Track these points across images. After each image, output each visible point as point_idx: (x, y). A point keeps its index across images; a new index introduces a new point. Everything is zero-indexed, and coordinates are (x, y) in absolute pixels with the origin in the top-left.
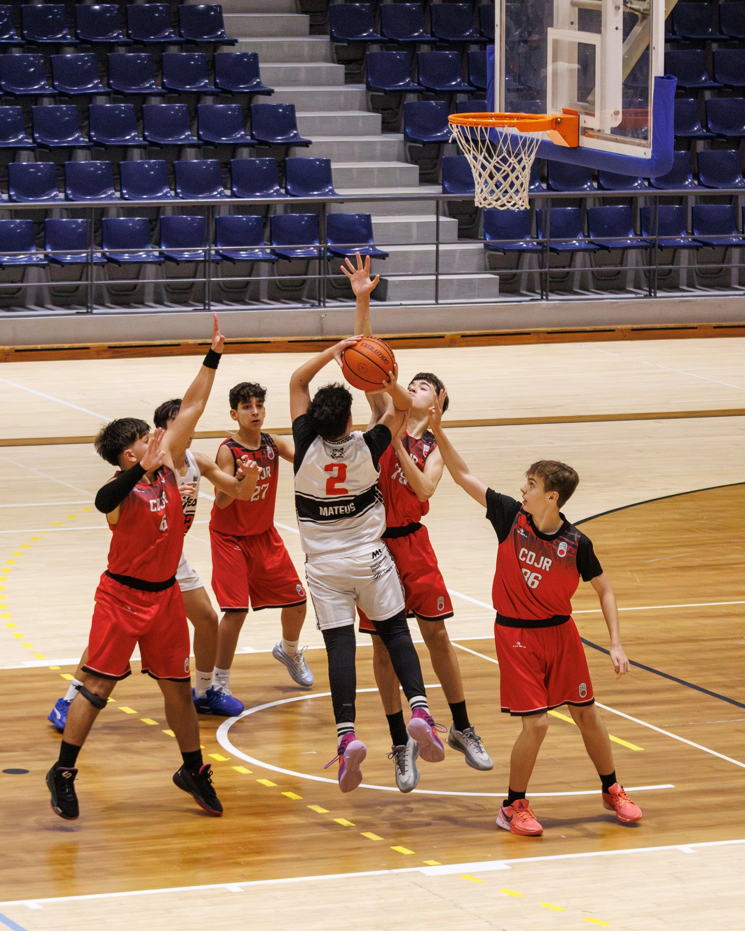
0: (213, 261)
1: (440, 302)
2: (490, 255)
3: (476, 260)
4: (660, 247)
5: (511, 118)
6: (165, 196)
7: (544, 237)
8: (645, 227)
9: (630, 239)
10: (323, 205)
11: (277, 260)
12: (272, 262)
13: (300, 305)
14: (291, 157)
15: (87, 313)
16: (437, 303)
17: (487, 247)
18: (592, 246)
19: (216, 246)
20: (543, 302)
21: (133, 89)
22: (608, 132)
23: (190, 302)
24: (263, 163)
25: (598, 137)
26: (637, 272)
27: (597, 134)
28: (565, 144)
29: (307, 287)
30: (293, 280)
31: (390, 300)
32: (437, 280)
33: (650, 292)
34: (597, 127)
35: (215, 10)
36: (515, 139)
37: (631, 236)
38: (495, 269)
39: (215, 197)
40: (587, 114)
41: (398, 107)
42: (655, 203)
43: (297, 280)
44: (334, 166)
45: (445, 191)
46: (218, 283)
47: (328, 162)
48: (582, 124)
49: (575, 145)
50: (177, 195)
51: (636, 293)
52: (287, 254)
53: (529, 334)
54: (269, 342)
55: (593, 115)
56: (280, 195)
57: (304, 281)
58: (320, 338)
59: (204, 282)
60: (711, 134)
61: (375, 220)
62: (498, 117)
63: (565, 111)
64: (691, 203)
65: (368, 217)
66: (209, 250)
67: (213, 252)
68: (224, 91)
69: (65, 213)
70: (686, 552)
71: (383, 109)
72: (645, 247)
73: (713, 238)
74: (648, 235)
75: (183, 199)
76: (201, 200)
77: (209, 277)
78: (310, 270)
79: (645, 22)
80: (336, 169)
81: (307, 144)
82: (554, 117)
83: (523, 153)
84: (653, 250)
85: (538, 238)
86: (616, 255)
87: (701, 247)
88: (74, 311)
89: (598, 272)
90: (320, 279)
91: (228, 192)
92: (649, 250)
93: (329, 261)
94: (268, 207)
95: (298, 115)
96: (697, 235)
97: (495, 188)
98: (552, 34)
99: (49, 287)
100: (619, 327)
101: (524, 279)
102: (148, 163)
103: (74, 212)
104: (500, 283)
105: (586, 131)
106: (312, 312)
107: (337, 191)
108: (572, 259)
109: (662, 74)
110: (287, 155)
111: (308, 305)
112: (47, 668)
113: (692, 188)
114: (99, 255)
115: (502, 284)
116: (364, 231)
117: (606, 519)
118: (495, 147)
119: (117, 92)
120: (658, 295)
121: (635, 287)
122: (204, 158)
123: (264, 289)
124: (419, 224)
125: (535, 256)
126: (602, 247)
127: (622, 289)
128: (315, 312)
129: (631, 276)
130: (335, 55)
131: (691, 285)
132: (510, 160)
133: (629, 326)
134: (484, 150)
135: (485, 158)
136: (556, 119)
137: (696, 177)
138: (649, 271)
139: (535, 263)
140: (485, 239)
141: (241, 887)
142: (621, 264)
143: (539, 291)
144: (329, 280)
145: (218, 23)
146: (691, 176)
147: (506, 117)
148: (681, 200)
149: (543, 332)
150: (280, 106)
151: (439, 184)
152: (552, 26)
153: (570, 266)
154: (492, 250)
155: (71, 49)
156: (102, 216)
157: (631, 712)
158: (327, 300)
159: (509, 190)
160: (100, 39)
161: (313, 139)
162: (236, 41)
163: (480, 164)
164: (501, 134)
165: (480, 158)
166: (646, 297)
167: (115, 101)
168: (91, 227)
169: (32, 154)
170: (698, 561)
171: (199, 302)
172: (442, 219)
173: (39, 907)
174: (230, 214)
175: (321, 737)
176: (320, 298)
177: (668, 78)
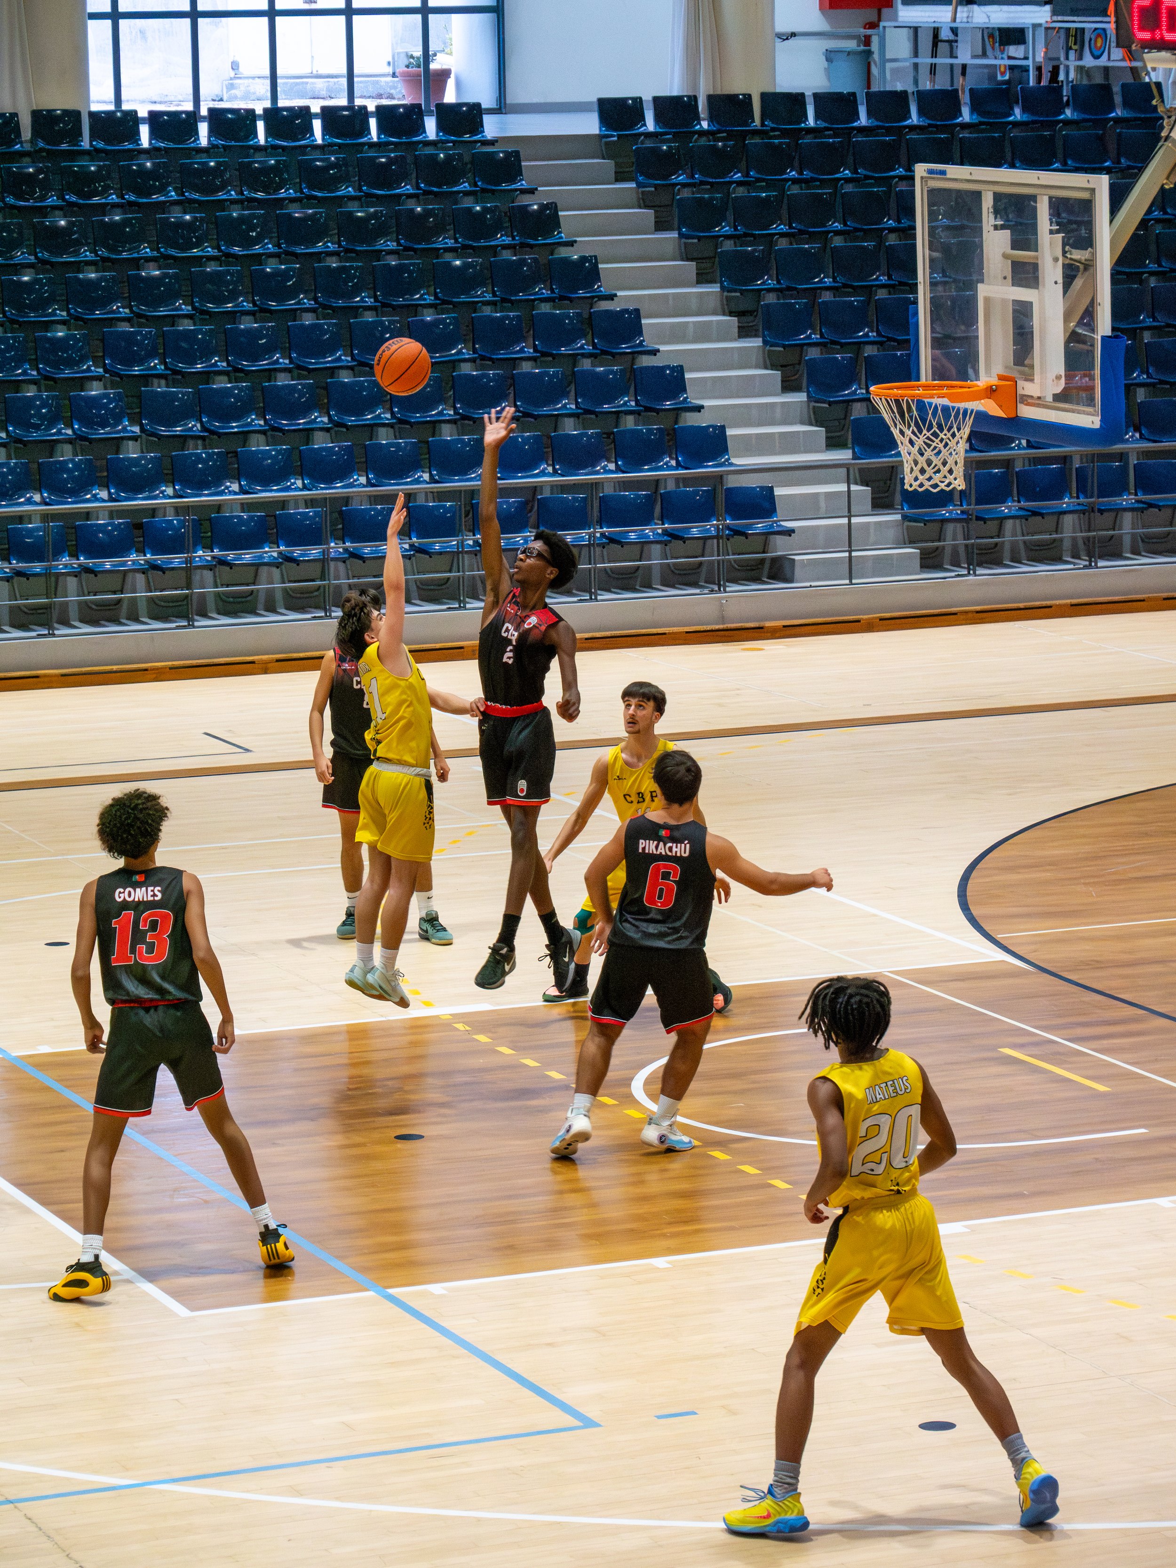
0: (598, 545)
1: (854, 581)
2: (908, 526)
3: (891, 533)
4: (1101, 512)
5: (941, 387)
6: (543, 473)
7: (969, 504)
8: (1082, 489)
9: (1066, 502)
10: (720, 478)
11: (670, 542)
12: (666, 543)
13: (698, 591)
14: (681, 424)
15: (460, 608)
16: (852, 584)
17: (905, 517)
18: (1021, 513)
19: (601, 528)
20: (971, 578)
21: (502, 354)
22: (1050, 398)
23: (574, 591)
24: (650, 431)
25: (1038, 406)
26: (1074, 539)
27: (1037, 402)
28: (1001, 414)
29: (704, 569)
30: (689, 563)
31: (797, 582)
32: (850, 557)
33: (1090, 561)
34: (1036, 394)
35: (590, 261)
36: (946, 410)
37: (1066, 500)
38: (914, 542)
39: (598, 473)
40: (1026, 380)
41: (799, 364)
42: (1093, 462)
43: (694, 563)
44: (729, 432)
45: (855, 457)
46: (605, 569)
47: (723, 428)
48: (1020, 391)
49: (1013, 415)
50: (555, 471)
51: (1075, 564)
52: (680, 534)
53: (955, 614)
54: (665, 634)
55: (1032, 380)
56: (670, 468)
57: (700, 564)
58: (721, 627)
59: (590, 569)
60: (1153, 381)
61: (778, 492)
62: (926, 387)
63: (1001, 378)
64: (1133, 461)
65: (771, 489)
66: (595, 532)
67: (598, 535)
68: (604, 352)
69: (430, 496)
70: (1146, 860)
71: (782, 366)
72: (1084, 512)
73: (1159, 500)
74: (1086, 497)
75: (563, 476)
76: (582, 477)
77: (595, 563)
78: (707, 551)
79: (1087, 273)
80: (731, 436)
81: (699, 409)
82: (990, 384)
83: (955, 426)
84: (1092, 514)
85: (961, 505)
86: (1050, 521)
87: (1146, 509)
88: (445, 607)
89: (1030, 541)
90: (718, 561)
91: (612, 466)
92: (1087, 514)
93: (728, 539)
94: (657, 482)
95: (687, 376)
96: (1140, 497)
97: (926, 467)
98: (983, 291)
99: (416, 581)
100: (1058, 602)
101: (948, 552)
102: (522, 437)
103: (441, 496)
104: (921, 558)
105: (1026, 400)
106: (711, 598)
107: (734, 460)
108: (1001, 527)
109: (1110, 334)
110: (676, 422)
111: (706, 591)
112: (437, 1017)
113: (1133, 442)
114: (471, 542)
115: (925, 558)
116: (766, 505)
117: (1054, 825)
118: (924, 421)
119: (483, 358)
120: (1100, 564)
121: (1073, 557)
122: (584, 428)
123: (656, 575)
124: (828, 495)
125: (959, 526)
126: (1035, 513)
127: (1058, 560)
128: (715, 598)
129: (1067, 544)
130: (726, 307)
131: (1136, 552)
132: (942, 435)
133: (1068, 601)
134: (912, 425)
135: (913, 432)
136: (991, 387)
137: (1137, 429)
138: (1088, 538)
139: (960, 535)
140: (902, 509)
141: (669, 1262)
142: (1056, 532)
143: (966, 566)
144: (729, 561)
145: (594, 274)
146: (1132, 429)
147: (933, 387)
148: (1122, 456)
149: (972, 612)
150: (668, 367)
151: (848, 448)
152: (982, 281)
153: (998, 536)
154: (910, 521)
155: (431, 311)
156: (472, 499)
157: (1093, 1047)
158: (727, 584)
159: (941, 467)
160: (463, 298)
161: (706, 403)
162: (615, 295)
163: (908, 439)
164: (930, 404)
165: (908, 432)
166: (1085, 567)
167: (482, 367)
168: (460, 510)
169: (391, 430)
170: (1159, 871)
171: (584, 591)
172: (854, 487)
173: (444, 1292)
174: (615, 491)
175: (746, 1086)
176: (719, 581)
177: (1116, 337)
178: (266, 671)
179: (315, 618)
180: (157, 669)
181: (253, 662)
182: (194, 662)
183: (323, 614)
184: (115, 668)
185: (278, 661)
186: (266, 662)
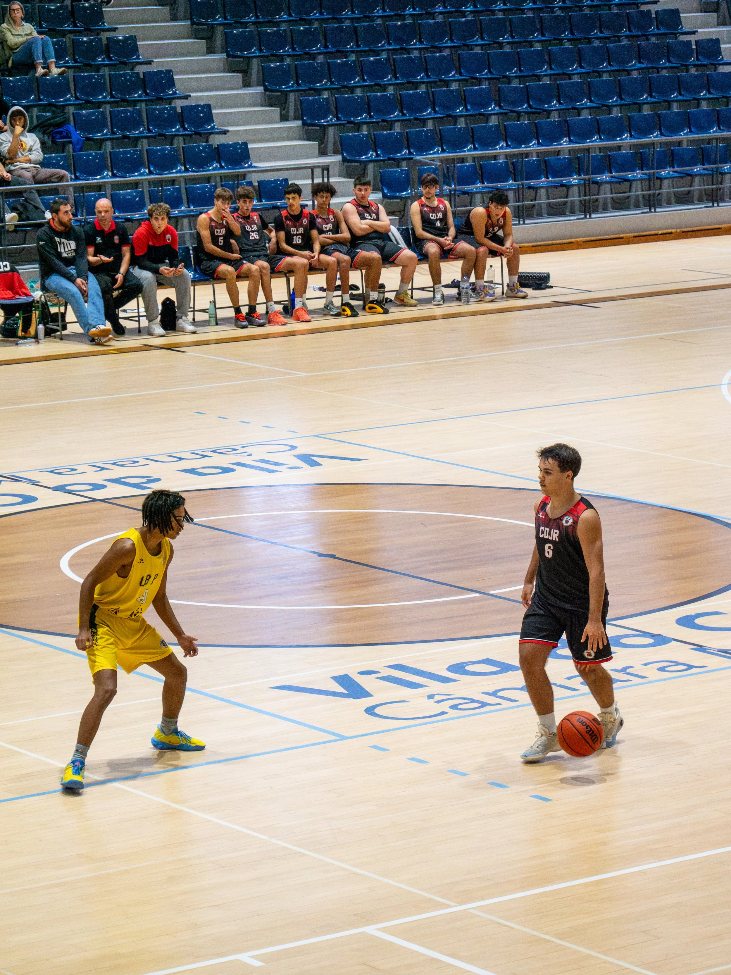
178: (628, 243)
179: (643, 213)
180: (577, 242)
181: (622, 238)
182: (592, 238)
183: (648, 210)
184: (558, 242)
185: (634, 237)
186: (629, 238)
